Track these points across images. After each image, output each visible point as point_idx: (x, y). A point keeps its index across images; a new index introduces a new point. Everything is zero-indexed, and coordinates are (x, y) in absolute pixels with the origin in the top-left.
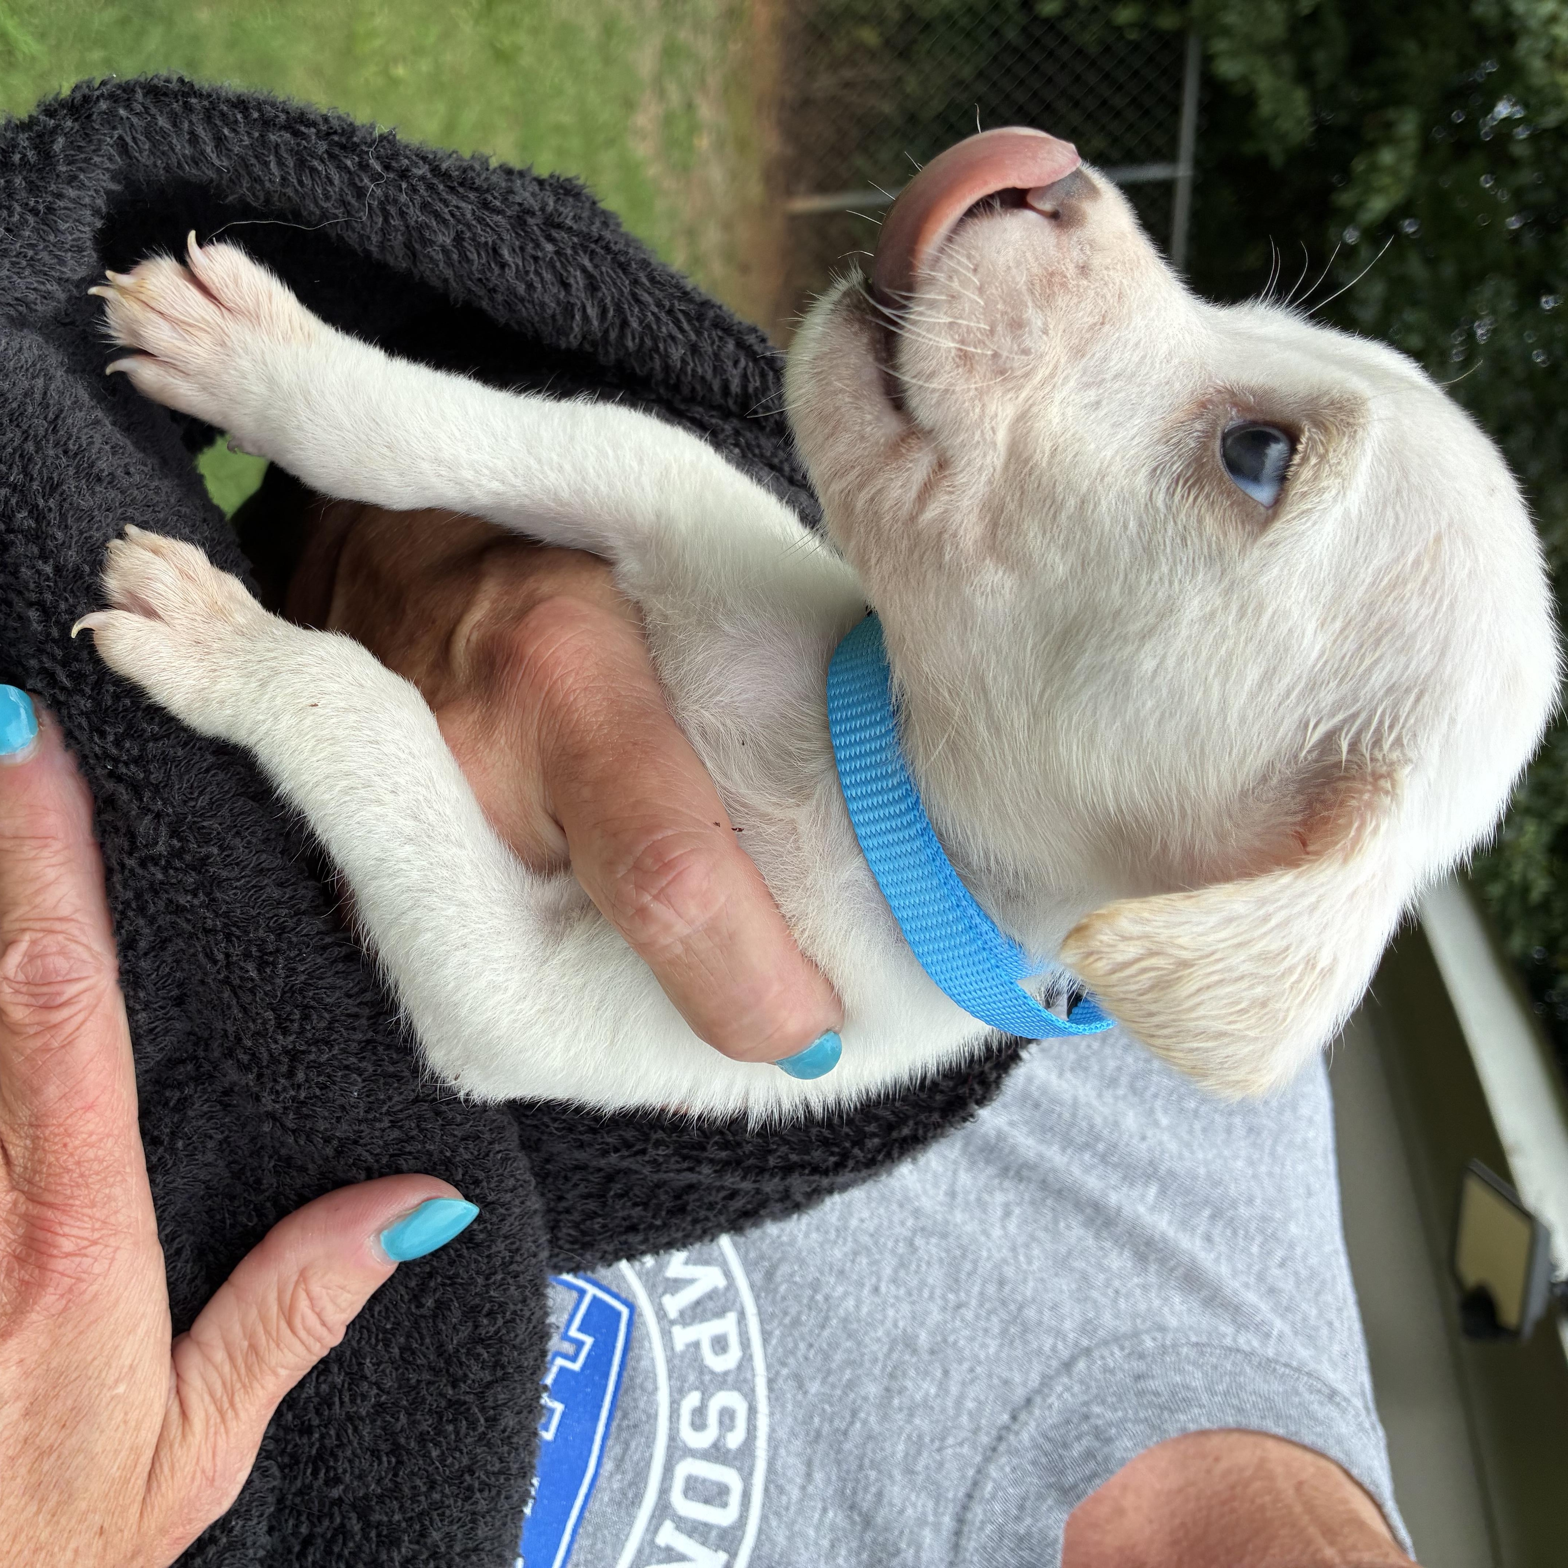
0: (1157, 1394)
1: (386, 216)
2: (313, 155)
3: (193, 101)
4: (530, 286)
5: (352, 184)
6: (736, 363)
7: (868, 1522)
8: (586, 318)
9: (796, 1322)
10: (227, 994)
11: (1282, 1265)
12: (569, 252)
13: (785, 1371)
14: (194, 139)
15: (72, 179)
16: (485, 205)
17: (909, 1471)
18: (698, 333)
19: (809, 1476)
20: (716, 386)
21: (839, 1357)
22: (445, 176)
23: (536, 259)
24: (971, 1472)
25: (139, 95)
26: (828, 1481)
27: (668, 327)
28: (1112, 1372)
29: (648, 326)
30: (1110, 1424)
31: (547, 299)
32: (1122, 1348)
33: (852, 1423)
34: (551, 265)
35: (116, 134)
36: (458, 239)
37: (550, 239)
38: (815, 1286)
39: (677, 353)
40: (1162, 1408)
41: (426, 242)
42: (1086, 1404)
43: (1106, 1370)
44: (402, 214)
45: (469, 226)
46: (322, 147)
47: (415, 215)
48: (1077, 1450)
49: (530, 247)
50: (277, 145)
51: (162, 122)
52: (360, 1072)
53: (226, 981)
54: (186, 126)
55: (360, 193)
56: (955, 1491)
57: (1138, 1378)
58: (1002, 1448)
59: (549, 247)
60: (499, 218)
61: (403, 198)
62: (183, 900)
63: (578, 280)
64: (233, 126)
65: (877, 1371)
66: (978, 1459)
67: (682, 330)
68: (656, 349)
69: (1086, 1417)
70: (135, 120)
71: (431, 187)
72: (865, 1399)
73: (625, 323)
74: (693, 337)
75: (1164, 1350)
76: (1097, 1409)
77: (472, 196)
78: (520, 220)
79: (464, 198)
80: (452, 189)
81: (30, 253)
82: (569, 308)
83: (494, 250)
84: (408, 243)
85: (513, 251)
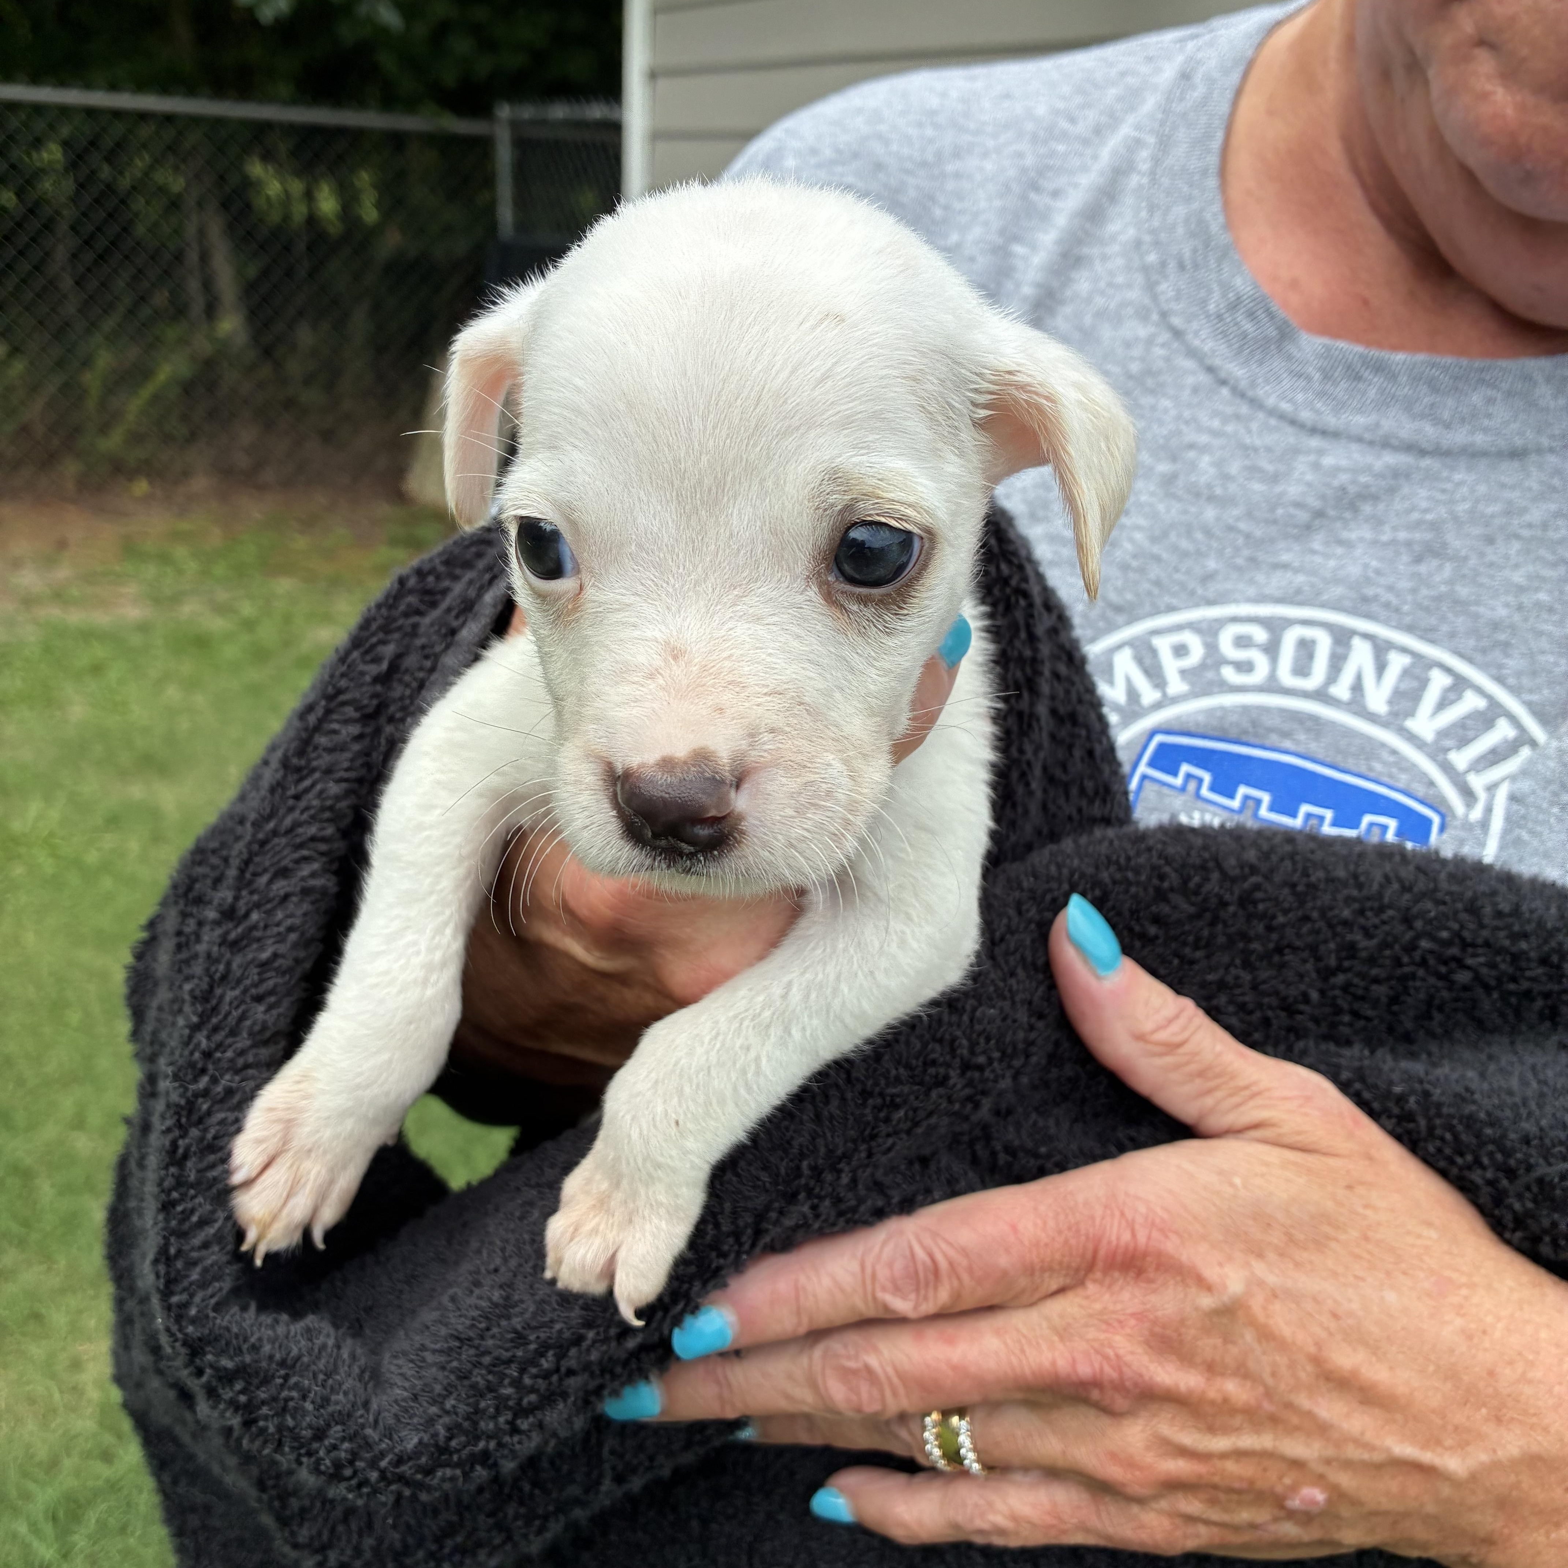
0: (1195, 251)
1: (247, 1066)
2: (202, 1139)
3: (172, 1251)
4: (290, 929)
5: (222, 1101)
6: (335, 732)
7: (1319, 514)
8: (313, 875)
9: (1158, 583)
10: (919, 1130)
12: (256, 897)
13: (1200, 591)
14: (206, 1245)
15: (255, 1348)
16: (224, 978)
17: (1275, 479)
18: (313, 770)
19: (1285, 566)
20: (356, 747)
21: (1184, 544)
22: (204, 1018)
23: (266, 927)
24: (1273, 422)
25: (175, 1299)
26: (1289, 550)
27: (312, 800)
28: (1179, 291)
29: (313, 817)
30: (1224, 295)
31: (299, 912)
32: (1157, 283)
33: (1239, 531)
34: (269, 913)
35: (212, 1314)
36: (259, 999)
37: (247, 915)
38: (1125, 567)
39: (334, 789)
40: (1207, 245)
41: (264, 1028)
42: (1208, 316)
43: (1178, 298)
44: (242, 1053)
45: (245, 991)
46: (194, 1132)
47: (243, 1041)
48: (1248, 326)
49: (257, 934)
50: (199, 1171)
51: (195, 1275)
52: (974, 1010)
53: (909, 1132)
54: (195, 1255)
55: (229, 1092)
56: (1289, 437)
57: (1182, 267)
58: (1250, 393)
59: (255, 916)
60: (234, 966)
61: (229, 1054)
62: (845, 1179)
63: (281, 886)
64: (187, 1214)
65: (1193, 510)
66: (1261, 415)
67: (312, 785)
68: (331, 808)
69: (1220, 317)
70: (197, 1299)
71: (216, 1029)
72: (1218, 519)
73: (312, 840)
75: (1157, 243)
76: (1212, 307)
77: (218, 991)
78: (236, 946)
79: (222, 997)
80: (215, 1010)
81: (321, 1377)
82: (306, 892)
83: (264, 965)
84: (266, 1043)
85: (262, 949)
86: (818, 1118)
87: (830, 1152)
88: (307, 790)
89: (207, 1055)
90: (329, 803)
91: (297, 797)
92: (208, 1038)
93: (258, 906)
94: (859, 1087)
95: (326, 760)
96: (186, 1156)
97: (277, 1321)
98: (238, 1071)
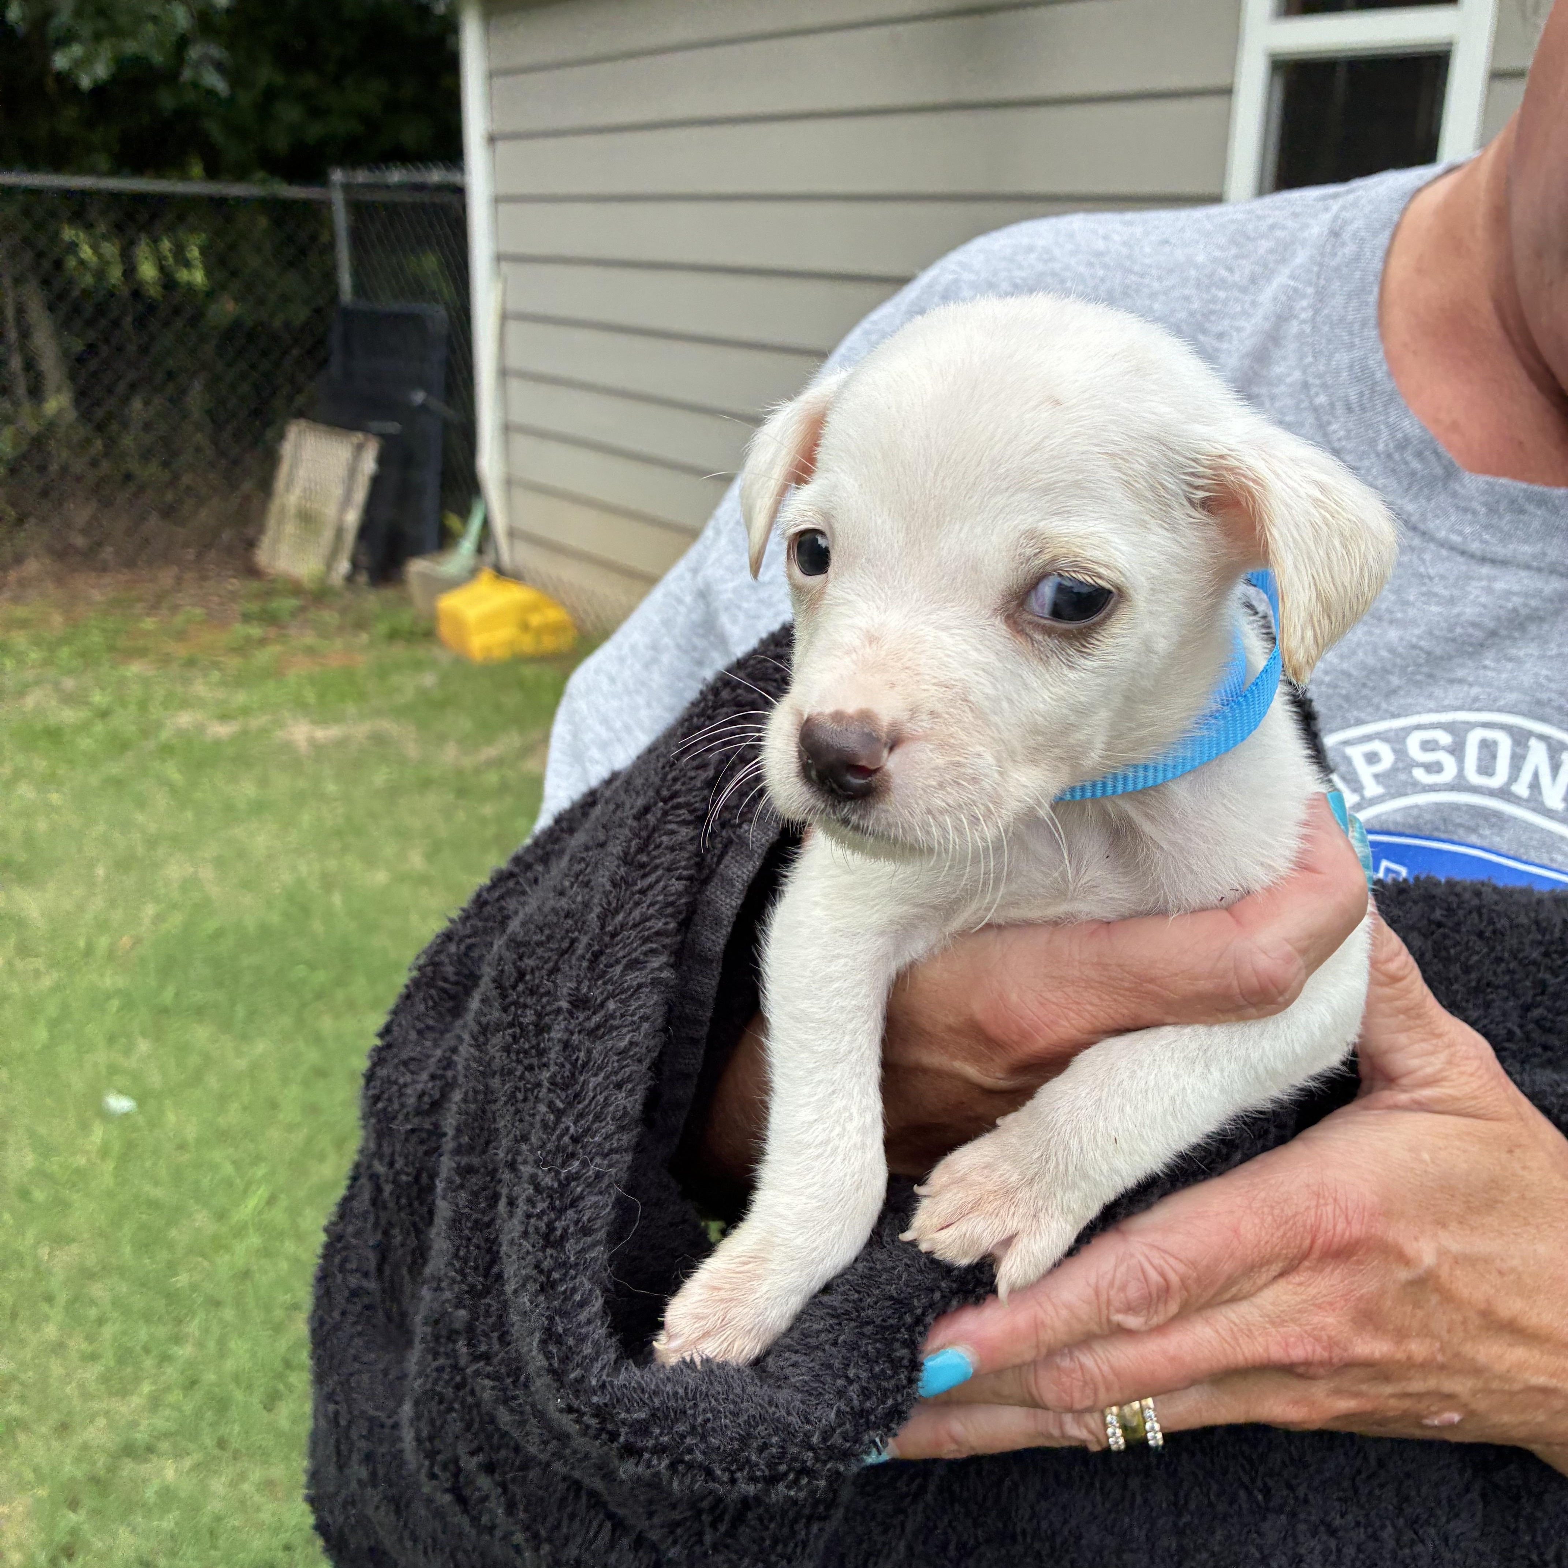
0: (1361, 394)
1: (612, 1151)
2: (576, 1222)
3: (559, 1330)
4: (645, 1018)
5: (593, 1184)
6: (673, 832)
8: (661, 967)
11: (1230, 270)
12: (610, 988)
13: (1384, 705)
16: (585, 1065)
17: (1452, 601)
18: (656, 867)
19: (1461, 681)
20: (691, 848)
22: (569, 1105)
23: (622, 1016)
24: (1444, 553)
26: (1462, 666)
27: (657, 895)
28: (1349, 431)
29: (659, 912)
30: (1392, 436)
31: (650, 1002)
32: (1329, 423)
33: (1421, 649)
34: (624, 1002)
36: (619, 1086)
37: (602, 1005)
39: (676, 885)
40: (1373, 391)
41: (625, 1113)
42: (1378, 455)
43: (1348, 437)
44: (608, 1138)
45: (607, 1077)
46: (570, 1214)
47: (608, 1126)
48: (1416, 465)
49: (614, 1022)
56: (1460, 565)
57: (1349, 409)
58: (1422, 527)
59: (611, 1005)
60: (595, 1053)
61: (596, 1138)
63: (633, 978)
65: (1377, 631)
66: (1432, 546)
67: (657, 881)
68: (674, 904)
69: (1389, 456)
71: (581, 1115)
72: (1401, 639)
73: (658, 933)
74: (660, 872)
75: (1325, 386)
76: (1381, 447)
77: (581, 1078)
78: (594, 1034)
79: (585, 1084)
80: (579, 1095)
82: (655, 982)
83: (622, 1053)
84: (627, 1128)
85: (621, 1037)
88: (651, 887)
89: (575, 1140)
90: (671, 899)
91: (643, 892)
92: (575, 1123)
93: (612, 995)
95: (667, 859)
96: (564, 1237)
98: (605, 1156)
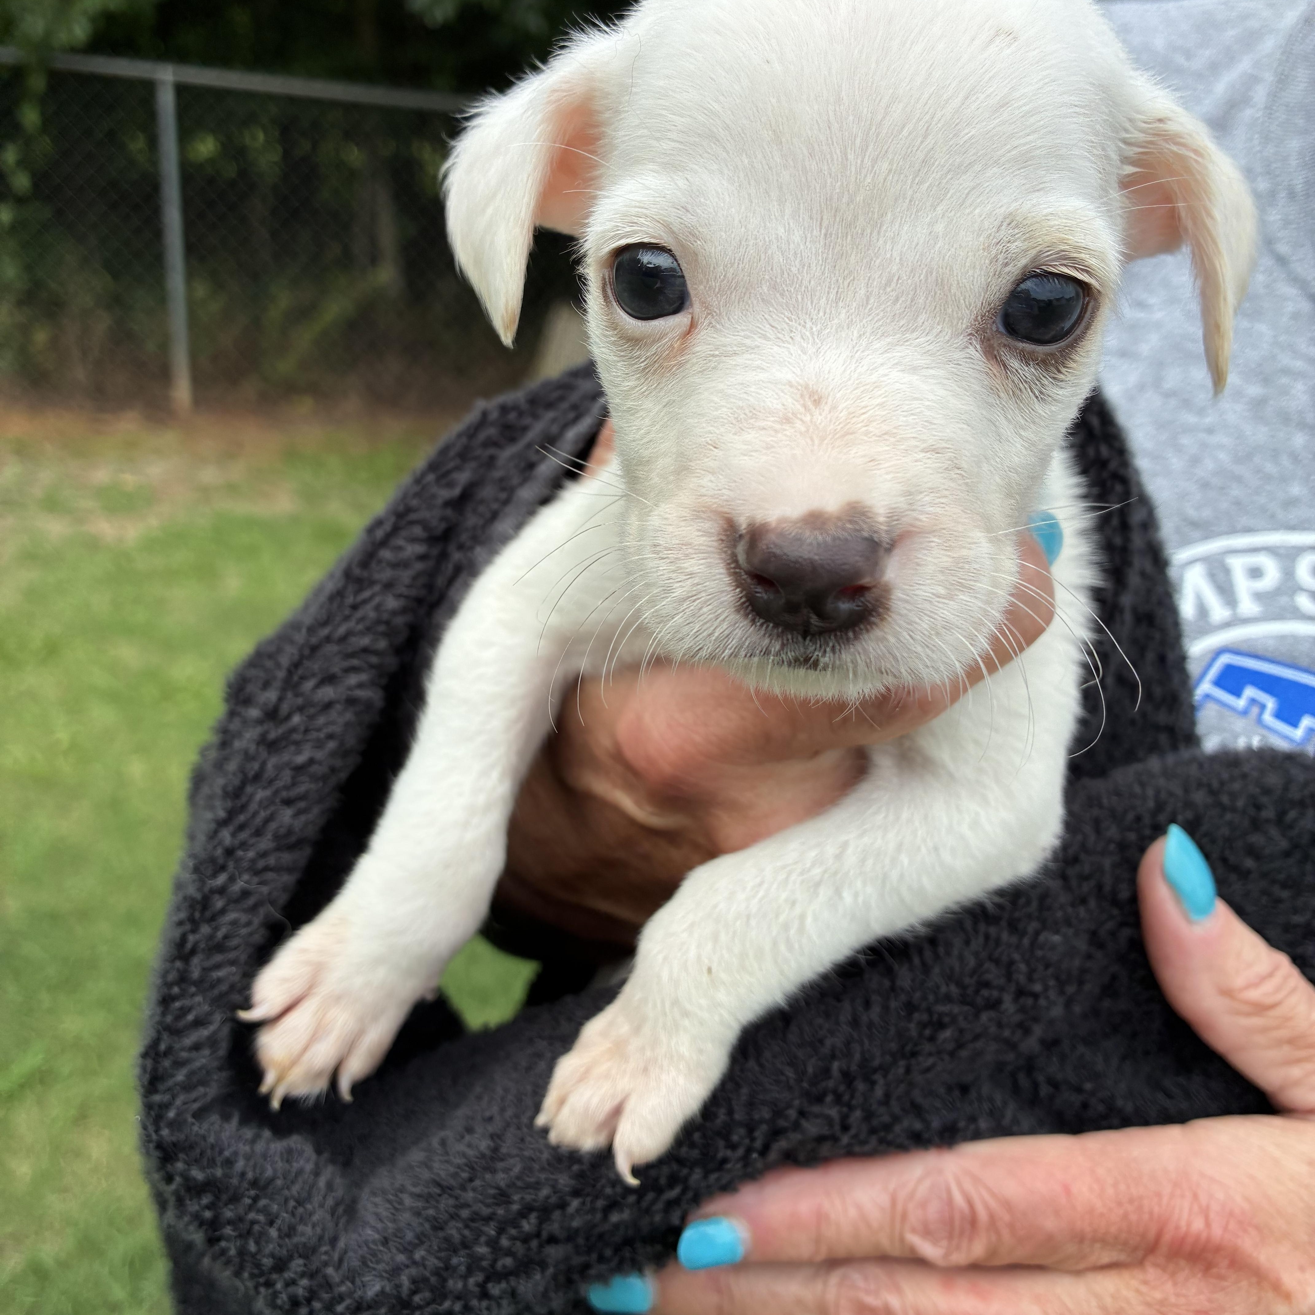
1: (267, 869)
2: (211, 937)
3: (162, 1047)
4: (330, 737)
5: (237, 901)
6: (400, 548)
8: (360, 686)
10: (964, 1053)
12: (300, 700)
14: (197, 1047)
15: (229, 1163)
16: (257, 777)
18: (374, 583)
20: (419, 566)
22: (231, 814)
23: (306, 731)
25: (157, 1098)
27: (369, 611)
29: (367, 628)
31: (341, 721)
34: (312, 718)
35: (190, 1120)
36: (288, 802)
37: (288, 717)
39: (392, 603)
41: (290, 832)
44: (263, 855)
45: (276, 793)
46: (206, 929)
47: (266, 843)
49: (296, 737)
50: (203, 969)
51: (180, 1076)
53: (952, 1054)
54: (184, 1055)
55: (245, 894)
59: (296, 719)
60: (270, 766)
61: (251, 854)
62: (879, 1092)
63: (325, 693)
64: (184, 1011)
67: (372, 598)
68: (387, 623)
70: (178, 1102)
71: (242, 827)
73: (365, 650)
74: (377, 588)
77: (249, 789)
78: (273, 746)
79: (251, 796)
80: (243, 808)
81: (292, 1203)
82: (351, 702)
83: (299, 769)
84: (290, 848)
85: (299, 752)
86: (855, 1023)
87: (865, 1061)
88: (365, 602)
89: (230, 852)
90: (385, 616)
91: (355, 607)
92: (233, 835)
93: (301, 709)
94: (903, 997)
95: (388, 574)
96: (193, 952)
97: (257, 1137)
98: (257, 873)
